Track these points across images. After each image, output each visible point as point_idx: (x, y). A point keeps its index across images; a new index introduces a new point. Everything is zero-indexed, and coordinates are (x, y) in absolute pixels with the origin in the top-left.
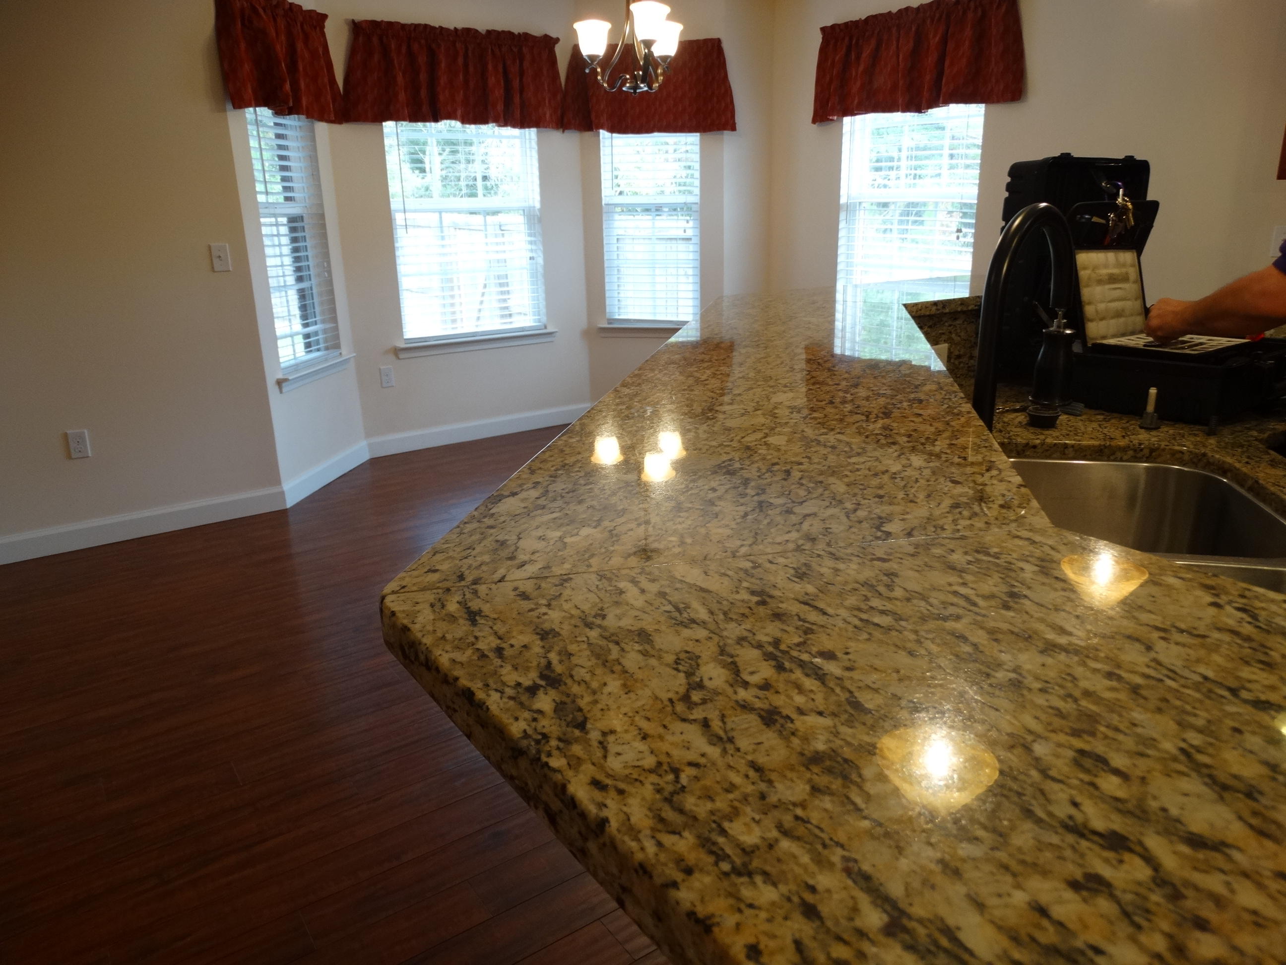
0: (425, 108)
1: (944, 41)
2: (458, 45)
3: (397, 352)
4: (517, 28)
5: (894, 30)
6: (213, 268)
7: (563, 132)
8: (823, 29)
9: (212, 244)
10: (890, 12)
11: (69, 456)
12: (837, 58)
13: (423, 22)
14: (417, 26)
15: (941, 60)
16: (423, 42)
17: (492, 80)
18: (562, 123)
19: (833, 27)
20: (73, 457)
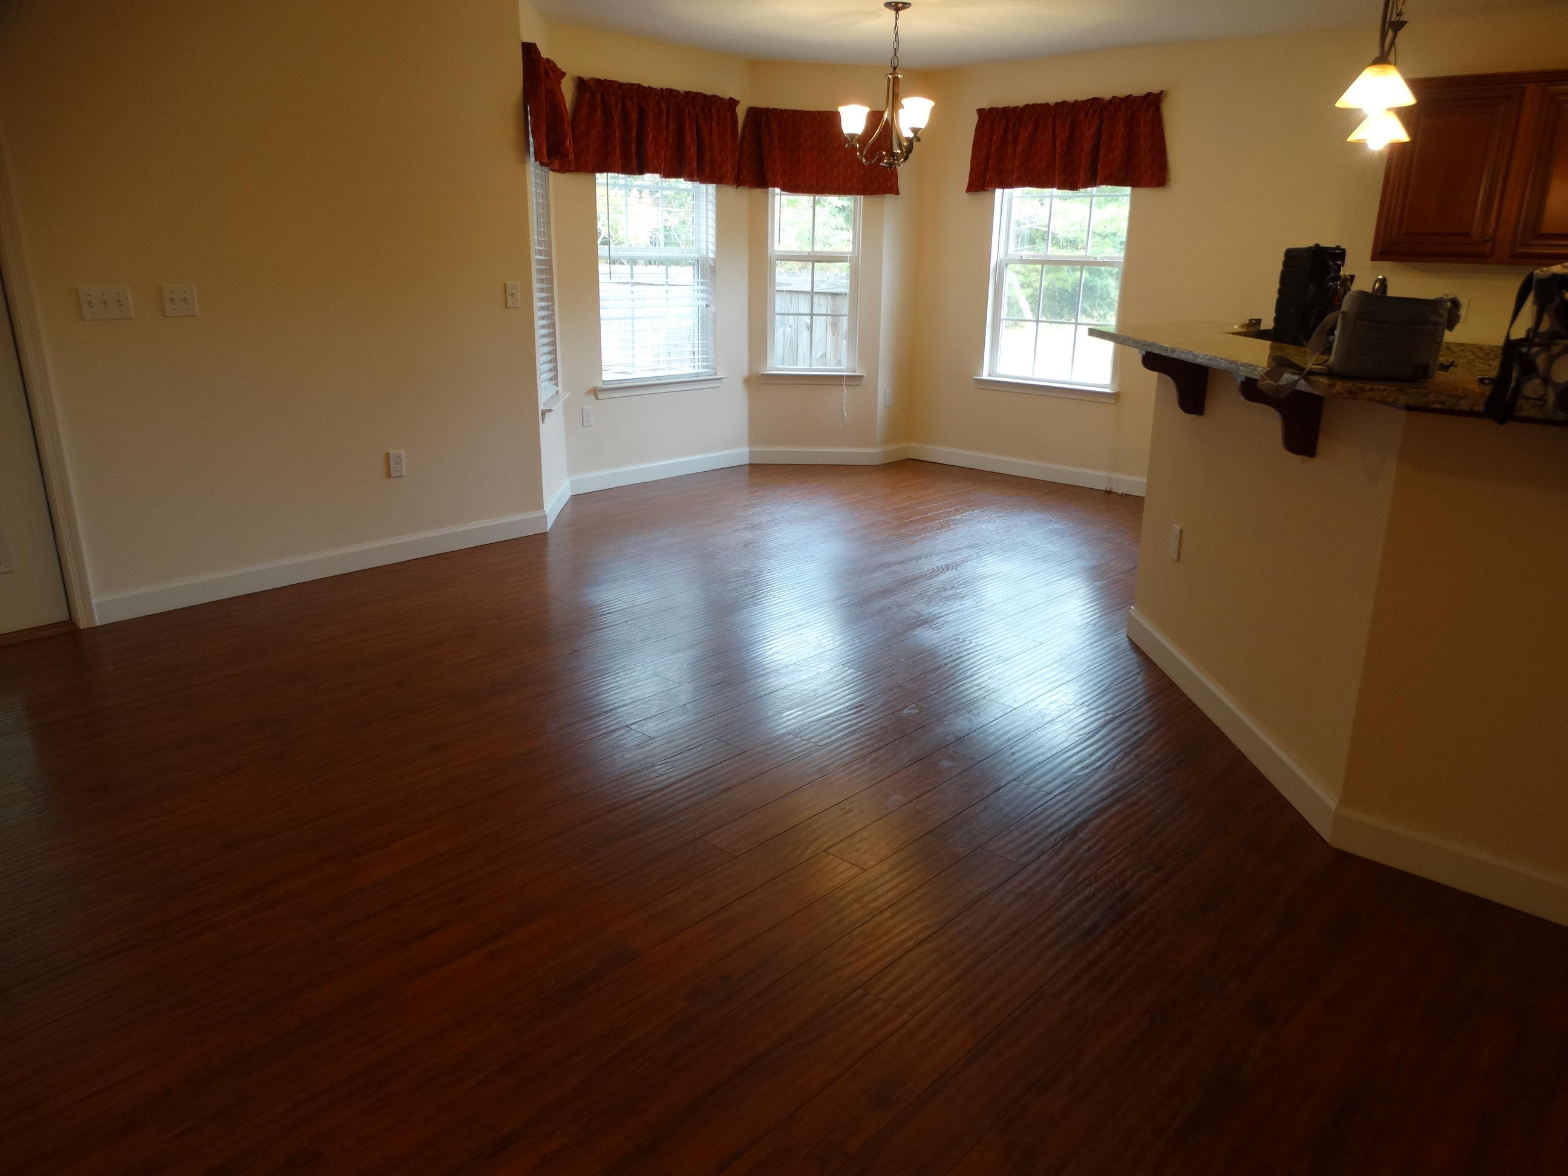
0: (634, 163)
1: (1099, 133)
2: (663, 105)
3: (595, 392)
4: (708, 91)
5: (1050, 119)
6: (506, 304)
7: (737, 187)
8: (980, 112)
9: (507, 283)
10: (1047, 103)
11: (389, 475)
12: (995, 137)
13: (636, 82)
14: (632, 85)
15: (1096, 149)
16: (635, 100)
17: (688, 139)
18: (739, 181)
19: (991, 110)
20: (392, 476)
